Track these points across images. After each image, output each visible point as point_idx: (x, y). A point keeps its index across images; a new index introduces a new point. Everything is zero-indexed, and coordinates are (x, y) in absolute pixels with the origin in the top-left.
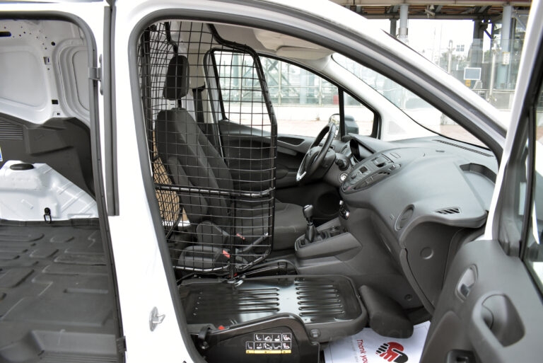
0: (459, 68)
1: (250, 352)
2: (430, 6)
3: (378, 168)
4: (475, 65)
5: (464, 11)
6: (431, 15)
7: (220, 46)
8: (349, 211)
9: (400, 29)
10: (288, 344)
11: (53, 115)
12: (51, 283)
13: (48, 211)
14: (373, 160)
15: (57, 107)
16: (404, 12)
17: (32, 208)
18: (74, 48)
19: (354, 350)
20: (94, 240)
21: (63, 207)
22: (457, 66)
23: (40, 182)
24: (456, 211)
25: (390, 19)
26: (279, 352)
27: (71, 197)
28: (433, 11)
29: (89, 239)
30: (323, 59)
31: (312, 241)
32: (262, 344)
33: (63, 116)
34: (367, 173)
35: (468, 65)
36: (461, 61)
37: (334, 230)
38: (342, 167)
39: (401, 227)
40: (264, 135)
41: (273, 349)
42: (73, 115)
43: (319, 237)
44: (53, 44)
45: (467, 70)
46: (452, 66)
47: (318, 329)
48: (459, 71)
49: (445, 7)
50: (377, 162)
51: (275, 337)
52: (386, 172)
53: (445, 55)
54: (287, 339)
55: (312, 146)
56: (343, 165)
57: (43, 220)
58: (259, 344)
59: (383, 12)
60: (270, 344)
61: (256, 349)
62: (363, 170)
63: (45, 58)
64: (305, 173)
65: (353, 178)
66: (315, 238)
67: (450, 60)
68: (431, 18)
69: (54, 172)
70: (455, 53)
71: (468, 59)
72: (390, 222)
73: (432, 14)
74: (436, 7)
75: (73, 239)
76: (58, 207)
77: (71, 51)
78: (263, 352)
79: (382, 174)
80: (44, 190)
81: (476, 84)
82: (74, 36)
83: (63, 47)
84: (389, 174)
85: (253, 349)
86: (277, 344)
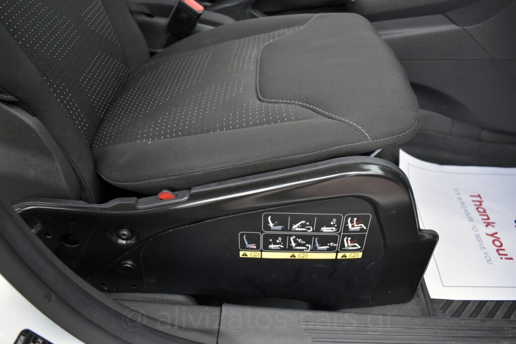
1: (249, 254)
10: (356, 238)
26: (331, 256)
32: (284, 238)
41: (314, 250)
51: (324, 222)
54: (355, 227)
58: (275, 237)
60: (308, 239)
61: (266, 249)
78: (286, 255)
85: (258, 248)
86: (325, 240)
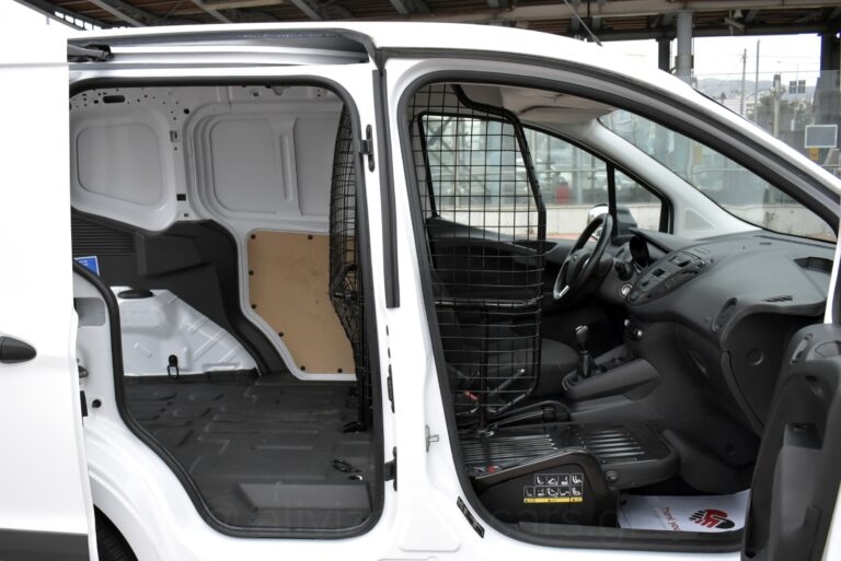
0: (797, 125)
1: (528, 500)
2: (733, 12)
3: (680, 268)
4: (827, 119)
5: (801, 16)
6: (735, 28)
7: (469, 111)
8: (642, 330)
9: (677, 58)
10: (578, 488)
11: (178, 215)
12: (227, 442)
13: (173, 361)
14: (670, 261)
15: (185, 204)
16: (685, 24)
17: (150, 356)
18: (214, 116)
19: (658, 517)
20: (254, 396)
21: (196, 352)
22: (793, 122)
23: (164, 318)
24: (789, 299)
25: (658, 40)
26: (567, 500)
27: (208, 339)
28: (739, 20)
29: (246, 394)
30: (586, 123)
31: (589, 376)
32: (545, 489)
33: (193, 217)
34: (664, 276)
35: (814, 119)
36: (800, 112)
37: (617, 361)
38: (624, 275)
39: (720, 326)
40: (502, 240)
41: (559, 496)
42: (207, 216)
43: (598, 371)
44: (187, 111)
45: (809, 129)
46: (781, 122)
47: (616, 470)
48: (795, 132)
49: (763, 13)
50: (677, 261)
51: (562, 479)
52: (692, 271)
53: (767, 102)
54: (577, 481)
55: (573, 251)
56: (625, 271)
57: (167, 374)
58: (540, 489)
59: (643, 26)
60: (555, 489)
61: (537, 497)
62: (659, 273)
63: (171, 133)
64: (567, 287)
65: (644, 285)
66: (592, 372)
67: (776, 110)
68: (737, 33)
69: (180, 302)
70: (788, 97)
71: (814, 108)
72: (706, 326)
73: (740, 26)
74: (745, 12)
75: (221, 396)
76: (189, 354)
77: (207, 122)
78: (545, 500)
79: (687, 275)
80: (168, 330)
81: (829, 155)
82: (219, 99)
83: (199, 116)
84: (696, 273)
85: (532, 497)
86: (564, 489)
